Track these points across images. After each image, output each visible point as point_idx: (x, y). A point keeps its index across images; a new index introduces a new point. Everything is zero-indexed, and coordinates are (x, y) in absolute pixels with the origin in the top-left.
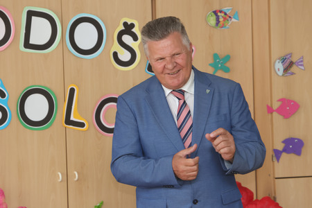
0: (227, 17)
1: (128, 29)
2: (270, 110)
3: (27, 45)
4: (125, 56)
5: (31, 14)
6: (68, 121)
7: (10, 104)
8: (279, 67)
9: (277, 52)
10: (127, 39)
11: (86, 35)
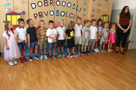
0: (86, 4)
1: (74, 4)
2: (91, 16)
3: (62, 6)
4: (74, 8)
5: (63, 1)
6: (66, 16)
7: (60, 13)
8: (92, 10)
9: (92, 9)
10: (74, 6)
11: (69, 5)
